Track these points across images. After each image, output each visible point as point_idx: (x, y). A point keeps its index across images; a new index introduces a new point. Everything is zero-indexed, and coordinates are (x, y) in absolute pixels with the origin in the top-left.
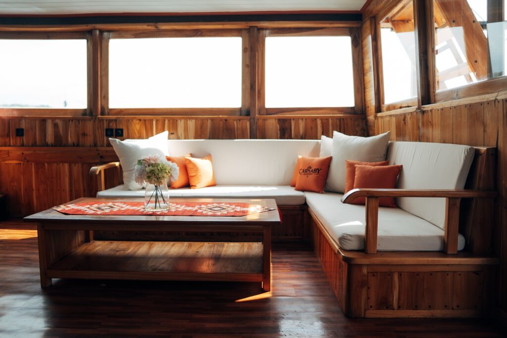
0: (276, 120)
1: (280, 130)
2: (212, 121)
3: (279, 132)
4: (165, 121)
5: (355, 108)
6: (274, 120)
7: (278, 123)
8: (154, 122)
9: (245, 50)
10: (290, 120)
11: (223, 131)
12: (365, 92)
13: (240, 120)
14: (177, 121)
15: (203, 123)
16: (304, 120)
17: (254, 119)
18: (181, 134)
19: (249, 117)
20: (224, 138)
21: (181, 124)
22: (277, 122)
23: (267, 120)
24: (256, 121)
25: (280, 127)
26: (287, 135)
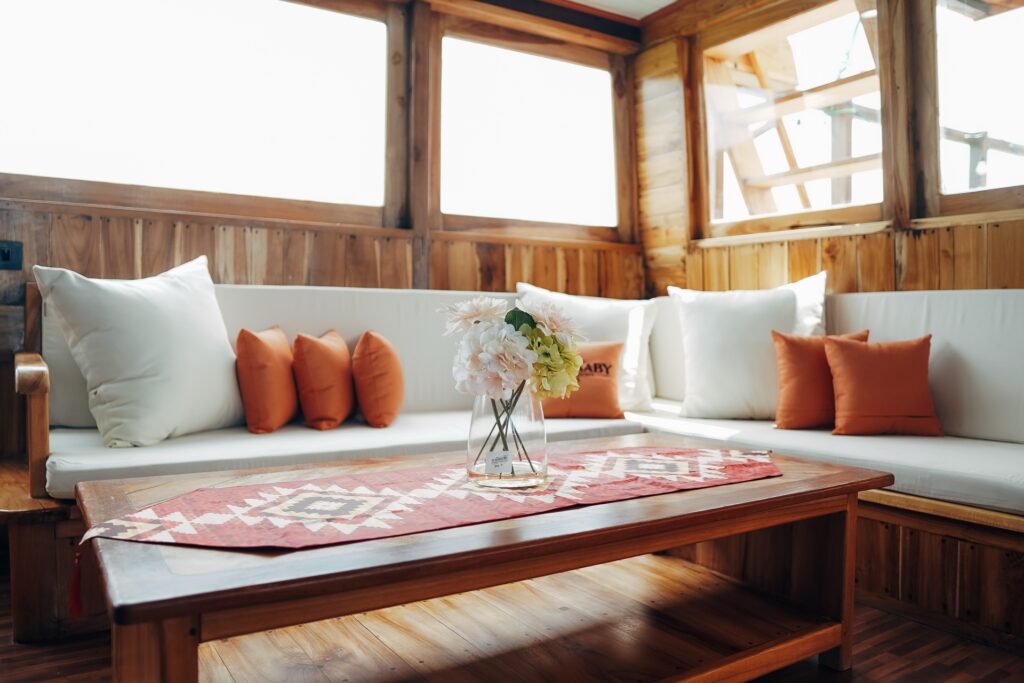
0: (472, 243)
1: (481, 270)
2: (316, 236)
3: (479, 276)
4: (174, 226)
5: (619, 230)
6: (468, 244)
7: (478, 253)
8: (138, 229)
9: (394, 59)
10: (503, 246)
11: (346, 267)
12: (639, 197)
13: (388, 239)
14: (213, 229)
15: (290, 240)
16: (531, 249)
17: (423, 238)
18: (226, 271)
19: (408, 233)
20: (347, 284)
21: (226, 238)
22: (474, 251)
23: (452, 243)
24: (427, 244)
25: (482, 263)
26: (495, 284)
